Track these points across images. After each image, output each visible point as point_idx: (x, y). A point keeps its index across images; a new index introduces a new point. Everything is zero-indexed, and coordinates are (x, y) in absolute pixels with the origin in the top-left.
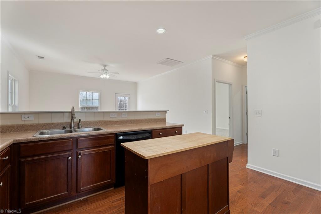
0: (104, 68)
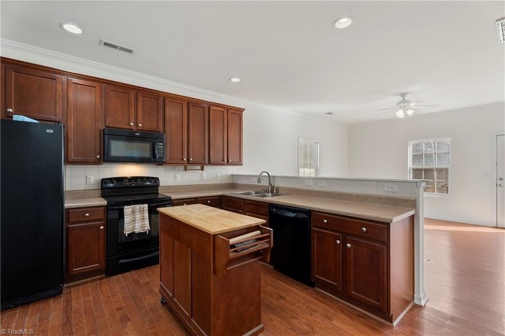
0: (402, 99)
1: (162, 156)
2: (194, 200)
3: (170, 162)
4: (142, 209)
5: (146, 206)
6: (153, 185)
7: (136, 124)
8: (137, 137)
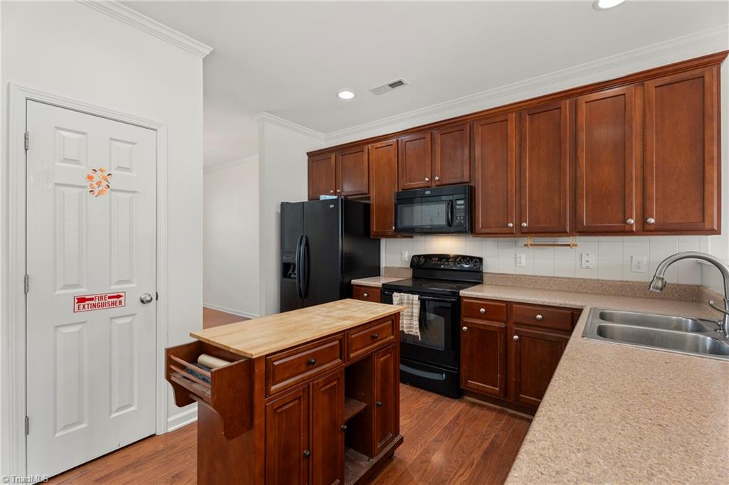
1: (462, 222)
2: (504, 305)
3: (484, 231)
4: (411, 302)
5: (416, 297)
6: (471, 270)
7: (432, 179)
8: (428, 196)
